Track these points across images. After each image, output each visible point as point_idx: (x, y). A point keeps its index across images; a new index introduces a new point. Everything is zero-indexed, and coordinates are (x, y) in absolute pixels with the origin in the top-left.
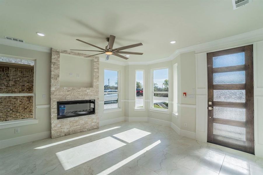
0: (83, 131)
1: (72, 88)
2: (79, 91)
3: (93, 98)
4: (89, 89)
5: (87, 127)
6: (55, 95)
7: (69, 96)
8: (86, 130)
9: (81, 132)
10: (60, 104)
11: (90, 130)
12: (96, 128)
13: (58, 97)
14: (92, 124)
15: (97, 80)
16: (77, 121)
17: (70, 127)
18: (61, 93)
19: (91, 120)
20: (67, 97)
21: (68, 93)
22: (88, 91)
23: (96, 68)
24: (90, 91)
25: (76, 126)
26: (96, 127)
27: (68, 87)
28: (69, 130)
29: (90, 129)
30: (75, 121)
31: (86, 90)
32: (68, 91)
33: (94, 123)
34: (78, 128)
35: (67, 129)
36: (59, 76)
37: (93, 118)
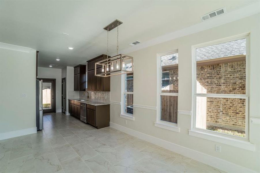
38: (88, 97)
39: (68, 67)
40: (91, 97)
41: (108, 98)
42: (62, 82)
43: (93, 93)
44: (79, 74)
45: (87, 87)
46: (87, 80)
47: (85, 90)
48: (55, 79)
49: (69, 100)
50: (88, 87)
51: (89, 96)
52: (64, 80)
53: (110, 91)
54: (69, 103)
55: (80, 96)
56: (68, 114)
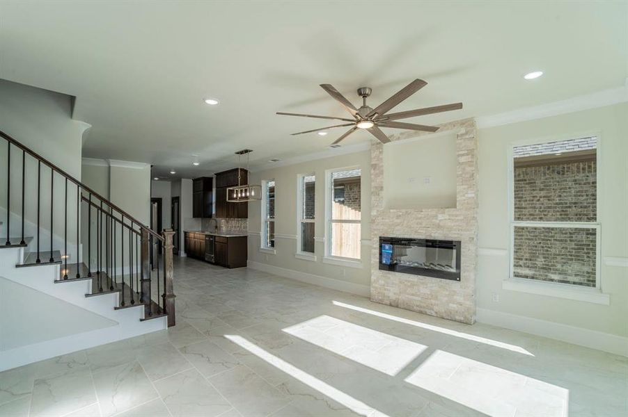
0: (426, 314)
1: (404, 211)
2: (420, 216)
3: (456, 236)
4: (444, 213)
5: (436, 308)
6: (377, 225)
7: (398, 227)
8: (434, 314)
9: (421, 312)
10: (384, 241)
11: (443, 318)
12: (461, 322)
13: (382, 227)
14: (451, 305)
15: (466, 187)
16: (413, 285)
17: (400, 293)
18: (387, 221)
19: (447, 293)
20: (397, 228)
21: (399, 221)
22: (440, 217)
23: (463, 152)
24: (447, 217)
25: (413, 295)
26: (462, 319)
27: (397, 209)
28: (397, 297)
29: (444, 316)
30: (409, 284)
31: (437, 216)
32: (398, 217)
33: (455, 306)
34: (415, 300)
35: (395, 294)
36: (382, 187)
37: (454, 291)
38: (216, 227)
39: (183, 180)
40: (220, 227)
41: (245, 227)
42: (173, 203)
43: (223, 221)
44: (202, 192)
45: (214, 212)
46: (214, 200)
47: (210, 216)
48: (161, 199)
49: (185, 233)
50: (216, 211)
51: (218, 226)
52: (176, 200)
53: (247, 217)
54: (185, 237)
55: (203, 226)
56: (183, 254)
